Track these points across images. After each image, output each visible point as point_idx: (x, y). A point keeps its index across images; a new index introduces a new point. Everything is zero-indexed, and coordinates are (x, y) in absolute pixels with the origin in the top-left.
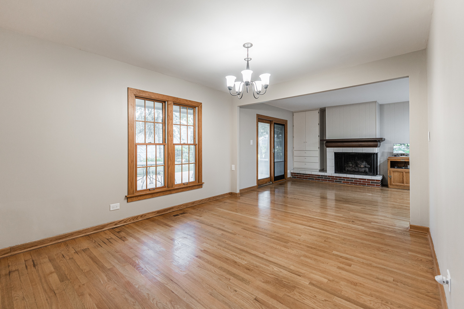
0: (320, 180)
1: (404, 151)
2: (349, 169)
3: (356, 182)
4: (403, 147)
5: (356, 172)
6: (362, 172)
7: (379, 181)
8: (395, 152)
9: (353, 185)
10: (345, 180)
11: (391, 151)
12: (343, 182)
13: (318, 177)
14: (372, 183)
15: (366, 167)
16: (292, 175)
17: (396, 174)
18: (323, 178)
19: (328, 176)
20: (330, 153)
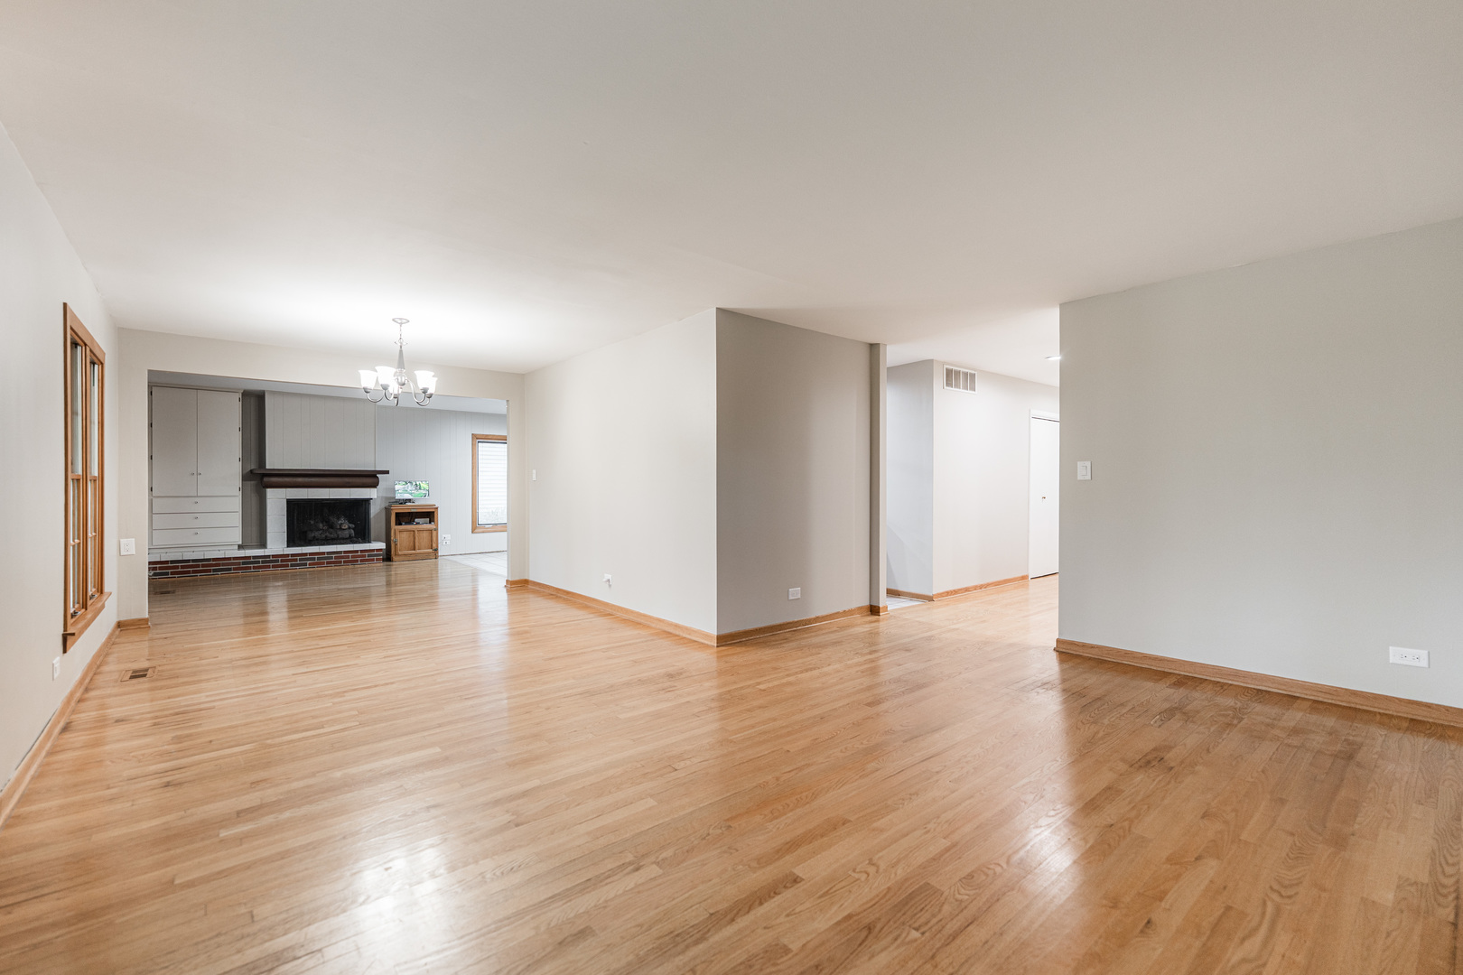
0: (250, 568)
1: (411, 494)
2: (317, 534)
3: (338, 560)
4: (410, 487)
5: (333, 539)
6: (343, 539)
7: (381, 550)
8: (398, 496)
9: (334, 567)
10: (314, 559)
11: (392, 495)
12: (310, 564)
13: (244, 563)
14: (368, 557)
15: (349, 528)
16: (154, 569)
17: (405, 535)
18: (258, 562)
19: (273, 556)
20: (277, 500)
